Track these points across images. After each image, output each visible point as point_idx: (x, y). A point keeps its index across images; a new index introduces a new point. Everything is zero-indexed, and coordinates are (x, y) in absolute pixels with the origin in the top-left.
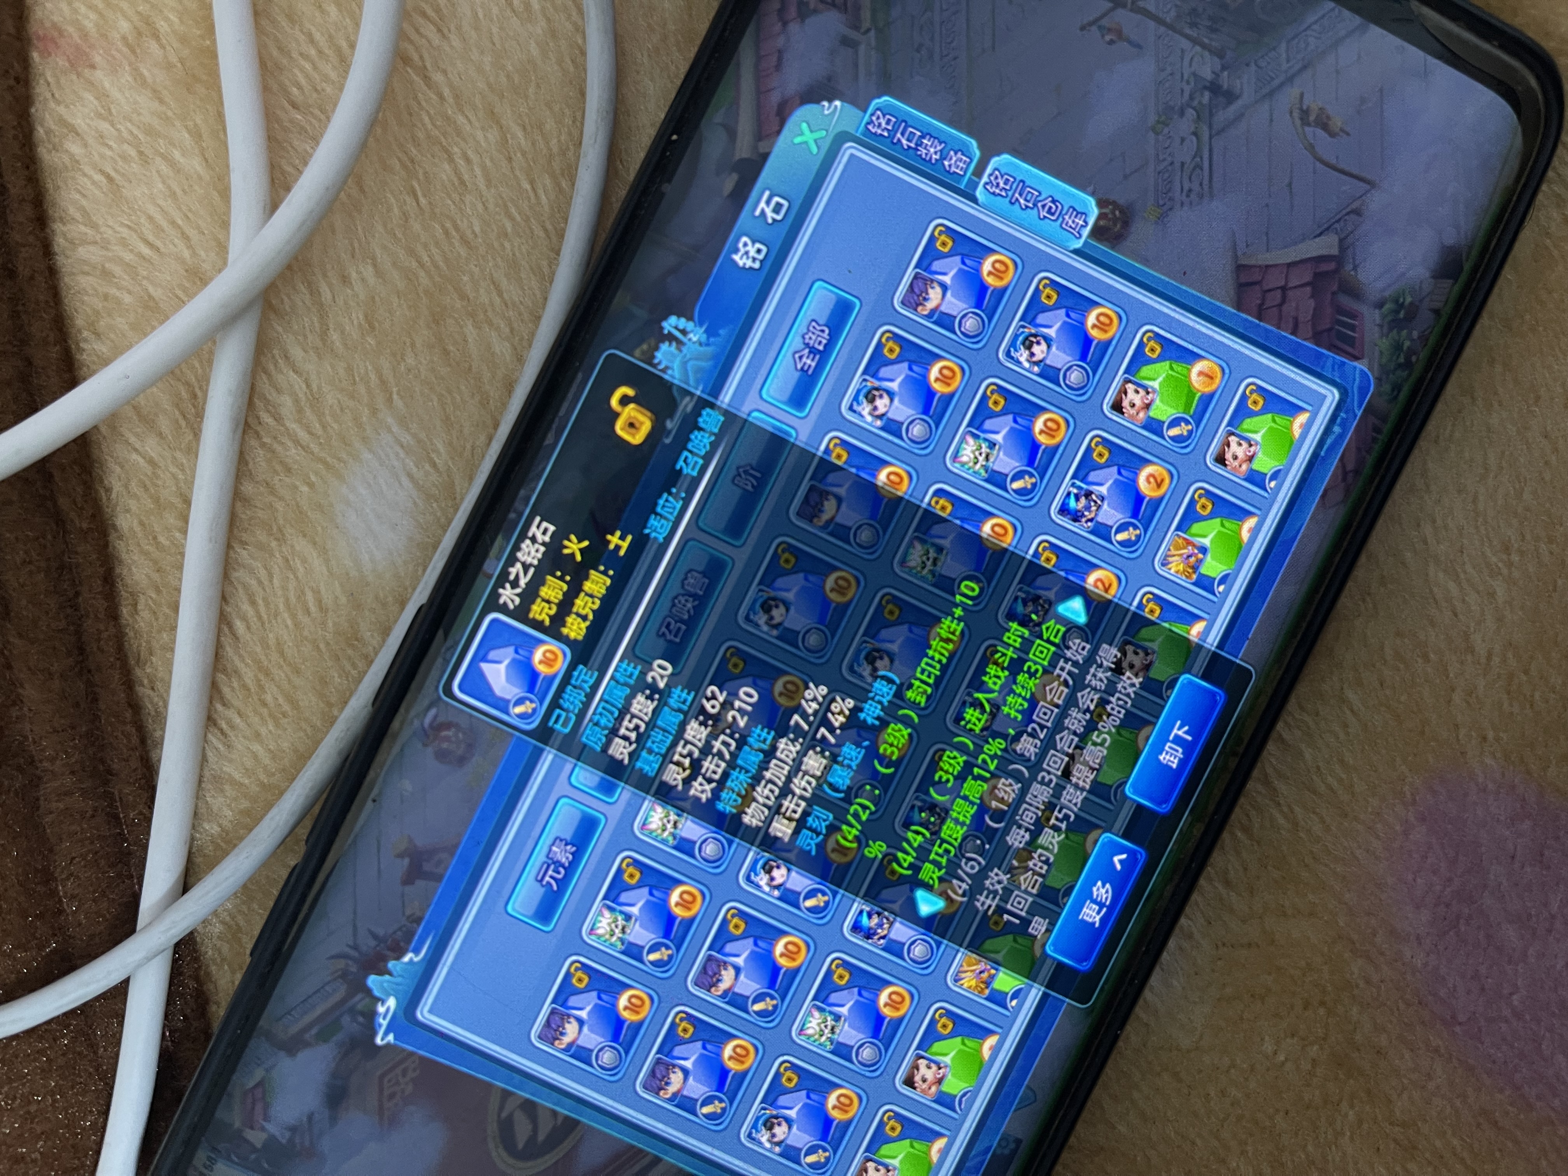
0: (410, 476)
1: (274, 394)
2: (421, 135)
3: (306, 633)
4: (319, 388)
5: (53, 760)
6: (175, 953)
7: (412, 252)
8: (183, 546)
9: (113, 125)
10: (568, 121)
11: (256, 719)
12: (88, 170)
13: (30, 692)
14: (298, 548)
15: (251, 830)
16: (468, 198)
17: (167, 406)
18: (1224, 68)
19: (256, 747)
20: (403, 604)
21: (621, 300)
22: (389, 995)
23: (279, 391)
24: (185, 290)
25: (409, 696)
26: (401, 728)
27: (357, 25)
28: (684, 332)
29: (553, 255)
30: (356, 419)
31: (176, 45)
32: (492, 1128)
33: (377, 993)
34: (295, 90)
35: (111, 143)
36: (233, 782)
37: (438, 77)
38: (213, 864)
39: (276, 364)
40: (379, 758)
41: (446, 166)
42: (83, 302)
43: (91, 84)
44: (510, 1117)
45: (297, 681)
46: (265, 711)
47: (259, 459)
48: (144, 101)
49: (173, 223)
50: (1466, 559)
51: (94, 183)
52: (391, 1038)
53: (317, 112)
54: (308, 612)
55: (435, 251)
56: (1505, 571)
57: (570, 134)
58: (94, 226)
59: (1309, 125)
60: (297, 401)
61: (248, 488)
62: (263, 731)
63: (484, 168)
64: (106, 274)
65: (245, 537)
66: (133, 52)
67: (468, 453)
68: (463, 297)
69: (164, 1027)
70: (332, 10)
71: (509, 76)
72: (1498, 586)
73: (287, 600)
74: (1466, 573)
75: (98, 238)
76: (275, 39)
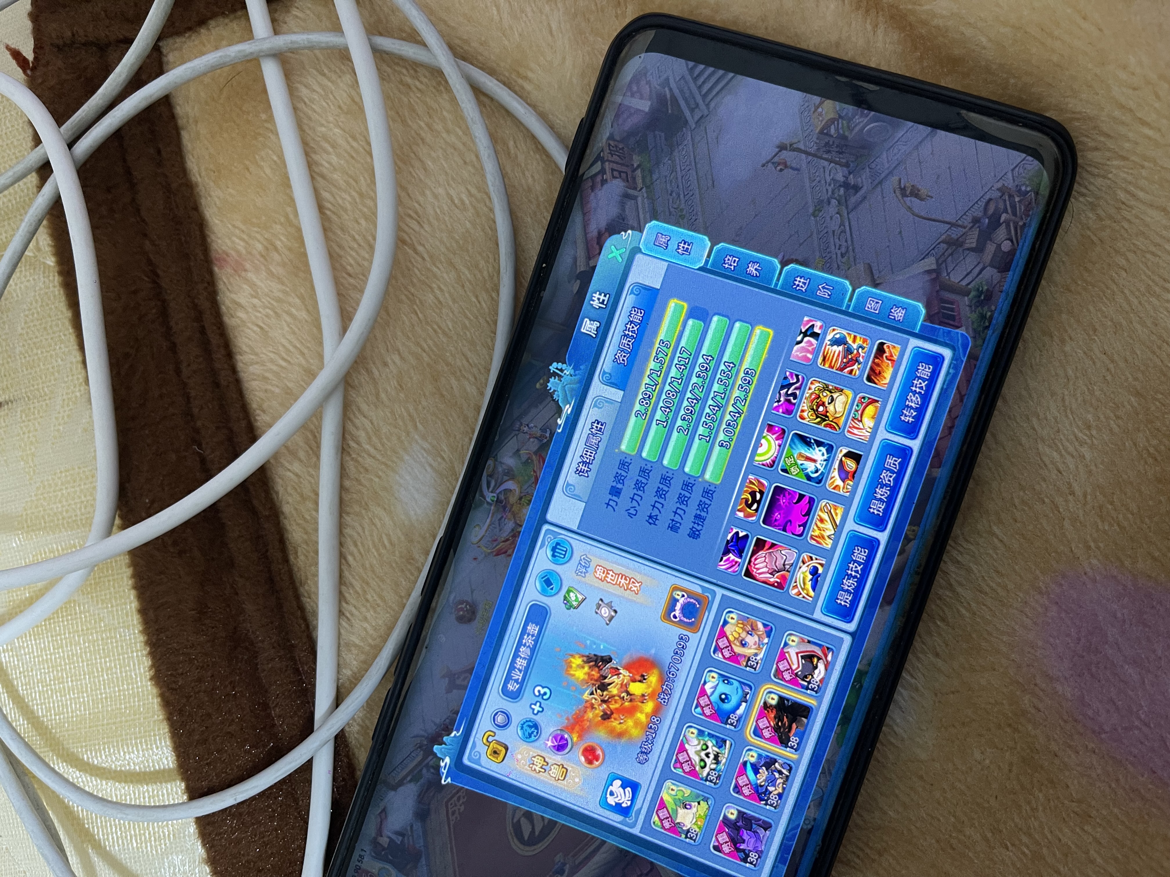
0: (431, 465)
1: (355, 431)
2: (415, 280)
3: (385, 559)
4: (378, 424)
5: (263, 642)
6: (335, 742)
7: (418, 344)
8: (317, 519)
9: (260, 300)
10: (491, 260)
11: (363, 609)
12: (249, 325)
13: (249, 607)
14: (376, 513)
15: (367, 671)
16: (444, 311)
17: (301, 444)
18: (850, 173)
19: (366, 625)
20: (434, 538)
21: (526, 357)
22: (446, 756)
23: (357, 428)
24: (305, 382)
25: (439, 588)
26: (436, 607)
27: (375, 227)
28: (561, 370)
29: (493, 335)
30: (399, 438)
31: (287, 253)
32: (510, 828)
33: (439, 755)
34: (349, 267)
35: (261, 310)
36: (356, 646)
37: (420, 248)
38: (349, 691)
39: (354, 414)
40: (427, 624)
41: (431, 295)
42: (255, 395)
43: (247, 280)
44: (519, 821)
45: (383, 587)
46: (368, 604)
47: (351, 466)
48: (274, 285)
49: (295, 347)
51: (254, 332)
52: (449, 780)
53: (361, 277)
54: (385, 547)
55: (429, 342)
57: (493, 267)
58: (256, 354)
59: (908, 196)
60: (367, 433)
61: (347, 483)
62: (368, 615)
63: (449, 292)
64: (265, 379)
65: (348, 509)
66: (266, 260)
68: (448, 364)
69: (333, 785)
70: (363, 222)
71: (457, 242)
72: (1084, 450)
73: (373, 542)
74: (1063, 446)
75: (259, 360)
76: (336, 241)
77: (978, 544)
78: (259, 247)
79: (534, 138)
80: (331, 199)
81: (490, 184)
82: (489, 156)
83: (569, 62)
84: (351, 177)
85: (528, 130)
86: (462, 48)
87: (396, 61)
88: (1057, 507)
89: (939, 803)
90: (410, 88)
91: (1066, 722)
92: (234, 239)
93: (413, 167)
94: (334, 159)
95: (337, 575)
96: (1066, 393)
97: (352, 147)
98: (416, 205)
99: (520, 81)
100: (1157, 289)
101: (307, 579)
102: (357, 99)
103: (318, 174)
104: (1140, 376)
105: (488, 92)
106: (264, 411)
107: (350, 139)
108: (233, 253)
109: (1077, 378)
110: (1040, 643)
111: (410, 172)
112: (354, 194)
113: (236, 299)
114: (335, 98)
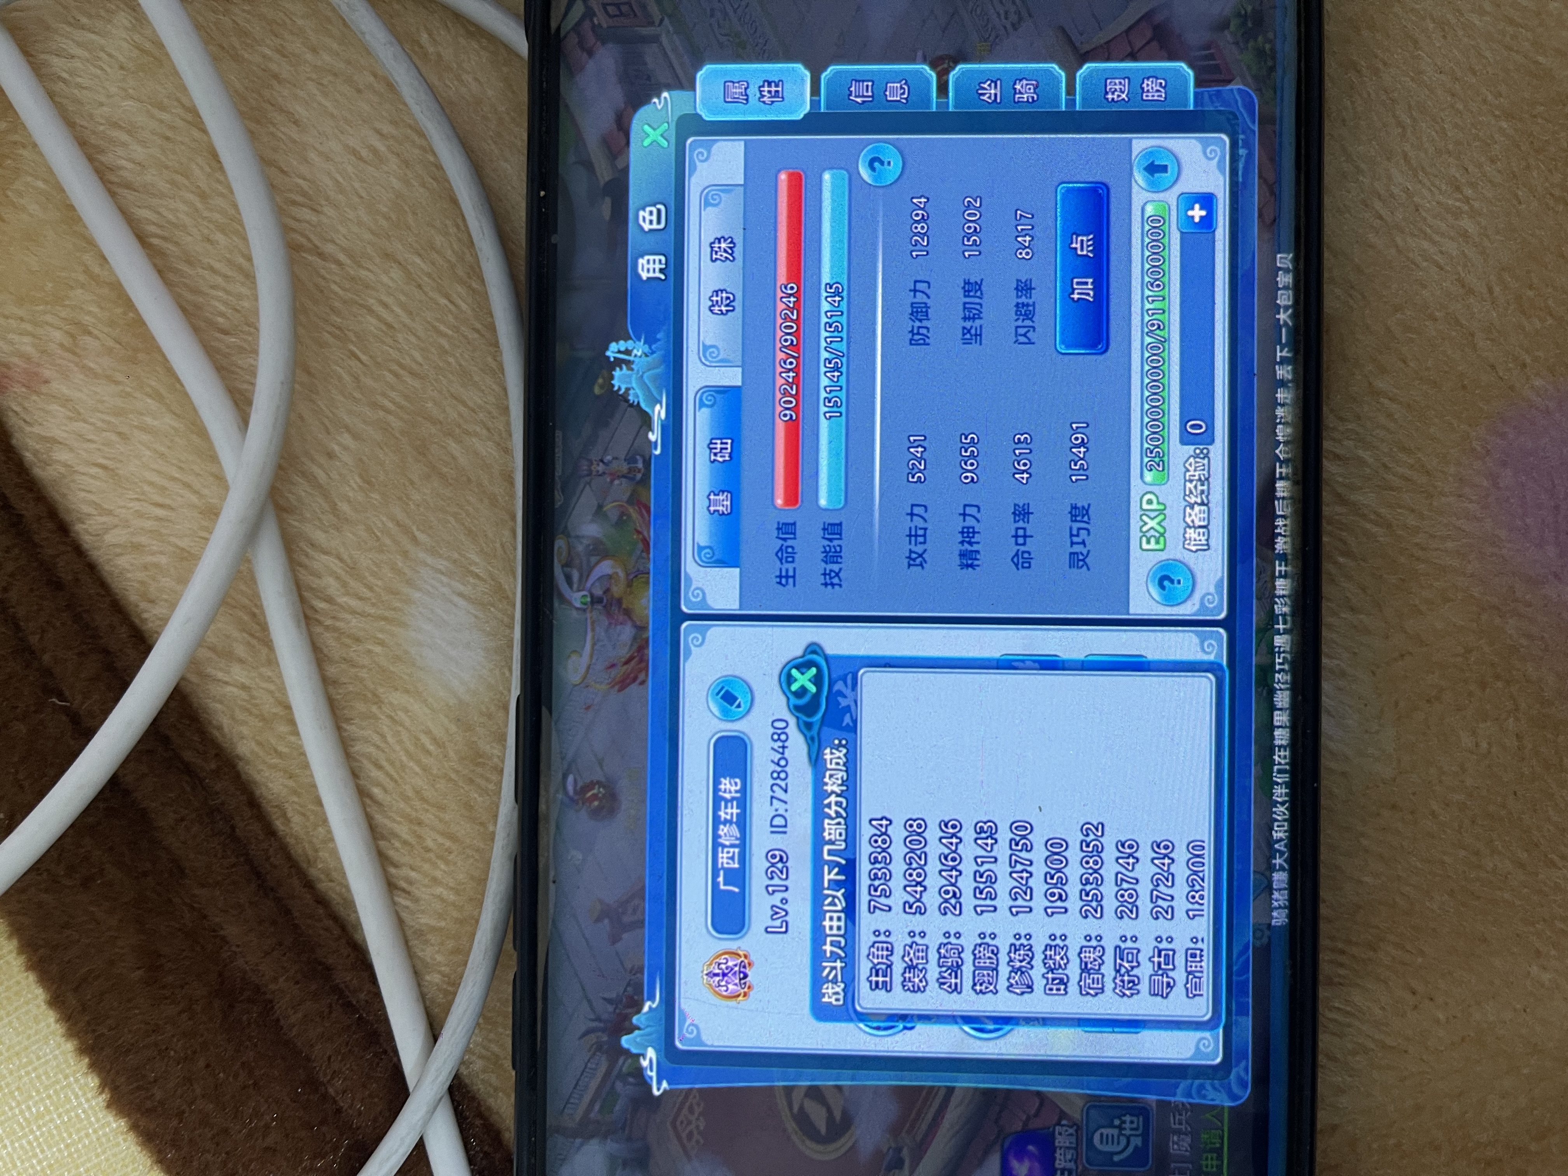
0: (461, 595)
1: (317, 581)
2: (337, 304)
3: (434, 771)
4: (351, 557)
5: (275, 979)
7: (375, 405)
8: (301, 746)
9: (85, 422)
10: (452, 230)
11: (426, 866)
12: (81, 469)
13: (232, 931)
14: (396, 702)
16: (400, 337)
17: (236, 634)
19: (439, 890)
20: (506, 708)
21: (561, 352)
22: (646, 1047)
23: (319, 576)
24: (204, 529)
25: (543, 779)
26: (548, 808)
27: (245, 239)
28: (628, 352)
29: (493, 349)
30: (394, 568)
31: (106, 330)
32: (791, 1126)
33: (634, 1050)
34: (220, 320)
35: (92, 437)
36: (433, 929)
37: (329, 248)
38: (447, 1009)
39: (307, 555)
40: (542, 844)
41: (370, 319)
42: (129, 580)
43: (53, 397)
44: (801, 1108)
45: (447, 817)
46: (431, 855)
47: (329, 641)
48: (102, 389)
49: (171, 478)
51: (93, 477)
52: (665, 1085)
53: (245, 328)
54: (428, 752)
55: (393, 394)
56: (1465, 208)
57: (459, 240)
58: (110, 513)
60: (338, 578)
61: (332, 671)
62: (438, 874)
63: (401, 304)
64: (137, 547)
65: (347, 713)
66: (74, 353)
67: (500, 551)
68: (434, 422)
70: (219, 237)
71: (387, 218)
72: (1466, 223)
73: (407, 752)
74: (1430, 227)
75: (116, 521)
76: (185, 284)
77: (1360, 418)
78: (57, 335)
80: (155, 217)
84: (177, 172)
88: (1457, 320)
89: (1433, 837)
92: (11, 336)
93: (274, 125)
94: (139, 152)
95: (364, 825)
96: (1407, 147)
97: (161, 121)
98: (300, 181)
101: (316, 851)
102: (148, 45)
103: (119, 185)
104: (1502, 88)
106: (152, 601)
107: (156, 112)
108: (15, 360)
111: (272, 134)
112: (191, 197)
113: (44, 434)
114: (110, 55)
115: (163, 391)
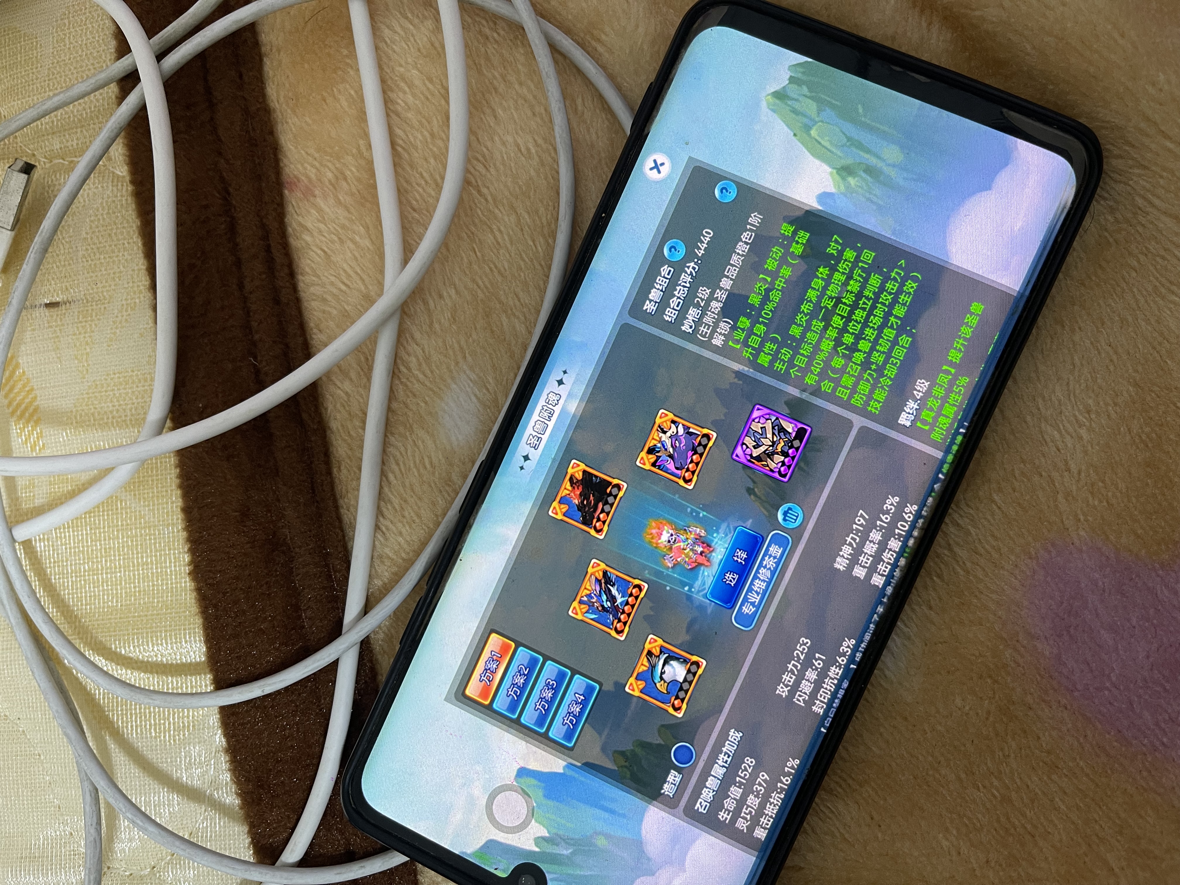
0: (476, 395)
1: (407, 357)
2: (477, 221)
3: (424, 479)
4: (429, 352)
5: (300, 547)
6: (361, 648)
7: (474, 281)
8: (363, 436)
9: (326, 225)
10: (551, 208)
11: (400, 525)
12: (314, 248)
13: (289, 514)
14: (420, 436)
15: (398, 581)
16: (502, 251)
17: (355, 366)
19: (400, 539)
20: (473, 463)
23: (409, 355)
24: (362, 306)
26: (474, 523)
27: (445, 167)
29: (545, 278)
30: (448, 368)
31: (356, 183)
34: (414, 202)
35: (325, 234)
36: (389, 557)
37: (485, 191)
38: (378, 601)
39: (407, 341)
41: (490, 236)
42: (314, 315)
43: (315, 206)
45: (420, 504)
46: (405, 520)
47: (400, 389)
48: (341, 212)
49: (356, 273)
50: (1064, 418)
51: (317, 254)
53: (425, 212)
54: (425, 468)
55: (485, 279)
56: (1087, 424)
57: (552, 215)
58: (318, 277)
60: (418, 360)
61: (395, 405)
62: (404, 531)
63: (509, 235)
64: (324, 300)
65: (393, 430)
66: (335, 188)
67: (504, 383)
68: (500, 302)
69: (355, 688)
70: (432, 161)
71: (520, 187)
72: (1083, 432)
73: (415, 462)
74: (1064, 426)
75: (320, 282)
76: (405, 178)
77: (978, 509)
78: (330, 175)
79: (601, 97)
80: (404, 137)
81: (557, 135)
82: (559, 109)
83: (641, 30)
84: (424, 117)
85: (597, 90)
86: (542, 6)
87: (477, 12)
88: (1053, 481)
89: (919, 743)
90: (487, 38)
91: (1042, 678)
92: (306, 165)
93: (484, 114)
94: (410, 98)
95: (377, 491)
96: (1071, 378)
97: (428, 89)
98: (485, 150)
99: (594, 43)
100: (1163, 290)
101: (348, 492)
102: (437, 44)
103: (393, 112)
104: (1140, 368)
105: (562, 50)
106: (320, 331)
107: (427, 82)
108: (304, 178)
109: (1082, 365)
110: (1026, 603)
111: (481, 119)
112: (426, 133)
113: (303, 222)
114: (415, 41)
115: (371, 228)
